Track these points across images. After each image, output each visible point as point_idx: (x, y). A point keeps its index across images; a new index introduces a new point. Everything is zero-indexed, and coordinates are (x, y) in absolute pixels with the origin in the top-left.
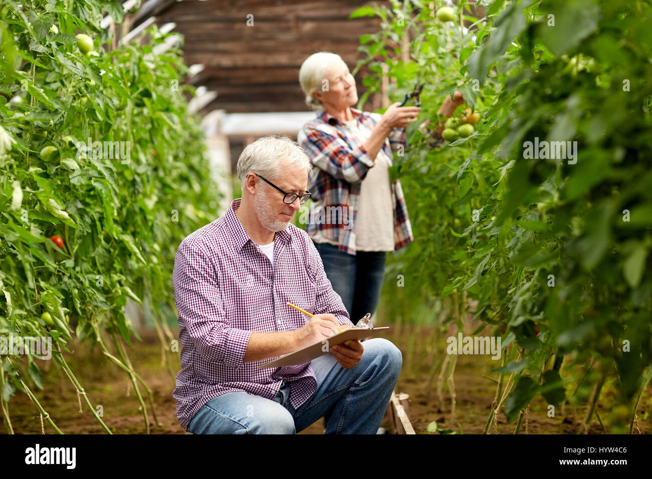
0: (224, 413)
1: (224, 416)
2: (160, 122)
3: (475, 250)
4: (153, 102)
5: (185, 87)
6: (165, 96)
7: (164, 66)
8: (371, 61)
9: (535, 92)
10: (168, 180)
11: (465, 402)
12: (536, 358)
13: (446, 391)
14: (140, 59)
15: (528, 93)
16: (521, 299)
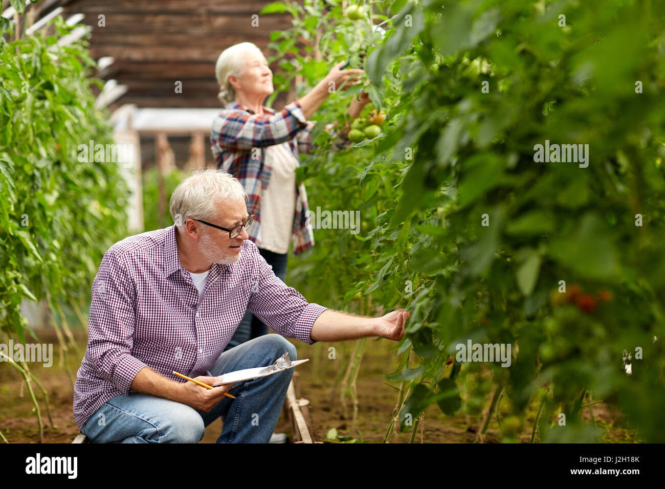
0: (130, 411)
1: (131, 414)
2: (62, 116)
3: (379, 254)
4: (55, 95)
5: (92, 80)
6: (70, 89)
7: (69, 58)
8: (280, 59)
9: (432, 94)
10: (71, 176)
11: (370, 409)
12: (433, 366)
13: (348, 396)
14: (42, 50)
15: (425, 95)
16: (418, 305)
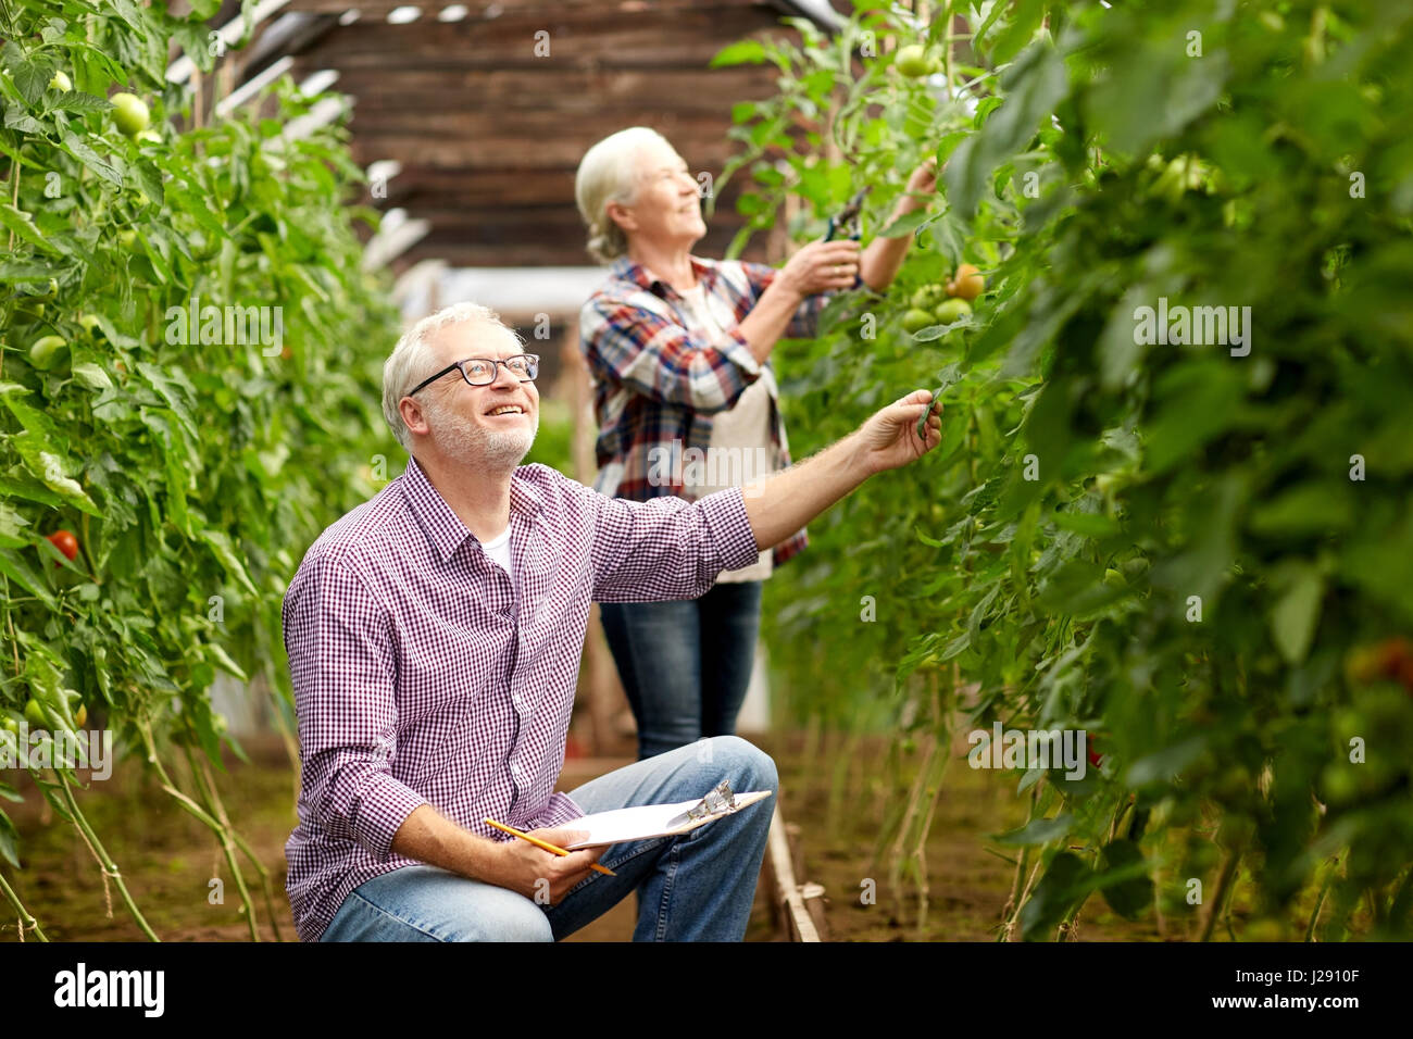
0: (397, 913)
1: (398, 919)
2: (294, 287)
3: (970, 574)
4: (280, 244)
5: (357, 211)
6: (310, 229)
7: (308, 165)
8: (756, 161)
9: (1086, 234)
10: (315, 414)
11: (952, 903)
12: (1090, 812)
13: (906, 877)
14: (253, 149)
15: (1072, 237)
16: (1058, 684)
